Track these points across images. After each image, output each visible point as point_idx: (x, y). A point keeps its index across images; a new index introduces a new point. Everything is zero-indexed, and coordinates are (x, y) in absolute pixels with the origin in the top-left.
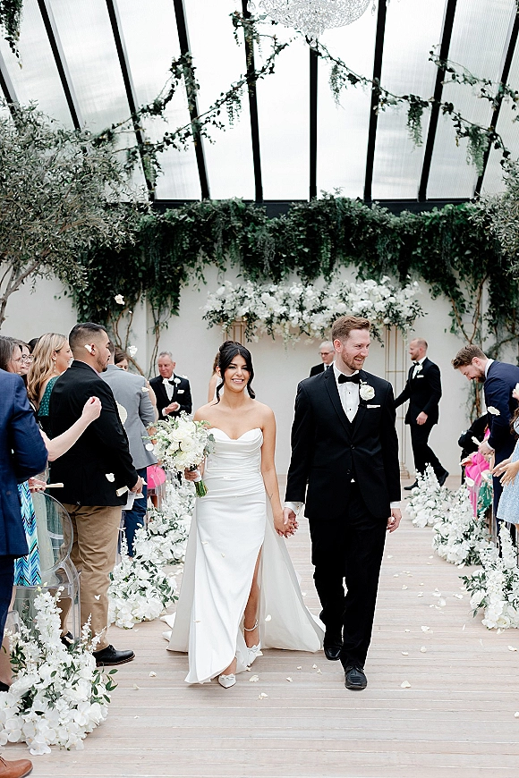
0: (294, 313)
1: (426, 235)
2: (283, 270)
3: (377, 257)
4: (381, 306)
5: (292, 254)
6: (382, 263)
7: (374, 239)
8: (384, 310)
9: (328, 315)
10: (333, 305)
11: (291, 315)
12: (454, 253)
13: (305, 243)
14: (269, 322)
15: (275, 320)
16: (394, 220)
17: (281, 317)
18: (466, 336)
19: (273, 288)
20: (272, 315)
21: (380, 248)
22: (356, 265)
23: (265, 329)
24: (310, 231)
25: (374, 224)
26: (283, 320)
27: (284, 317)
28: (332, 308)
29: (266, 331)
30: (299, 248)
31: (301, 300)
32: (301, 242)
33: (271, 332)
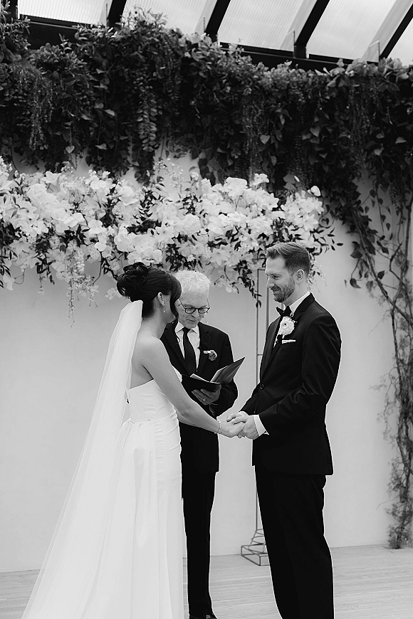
0: (96, 229)
1: (329, 106)
2: (68, 144)
3: (241, 138)
4: (264, 225)
5: (85, 118)
6: (250, 150)
7: (233, 107)
8: (269, 232)
9: (165, 236)
10: (172, 219)
11: (89, 235)
12: (372, 143)
13: (109, 98)
14: (42, 245)
15: (54, 242)
16: (269, 75)
17: (68, 237)
18: (385, 293)
19: (51, 177)
20: (51, 231)
21: (247, 123)
22: (194, 157)
23: (30, 261)
24: (116, 79)
25: (234, 80)
26: (72, 245)
27: (75, 236)
28: (171, 223)
29: (33, 266)
30: (97, 106)
31: (110, 205)
32: (100, 95)
33: (43, 267)
